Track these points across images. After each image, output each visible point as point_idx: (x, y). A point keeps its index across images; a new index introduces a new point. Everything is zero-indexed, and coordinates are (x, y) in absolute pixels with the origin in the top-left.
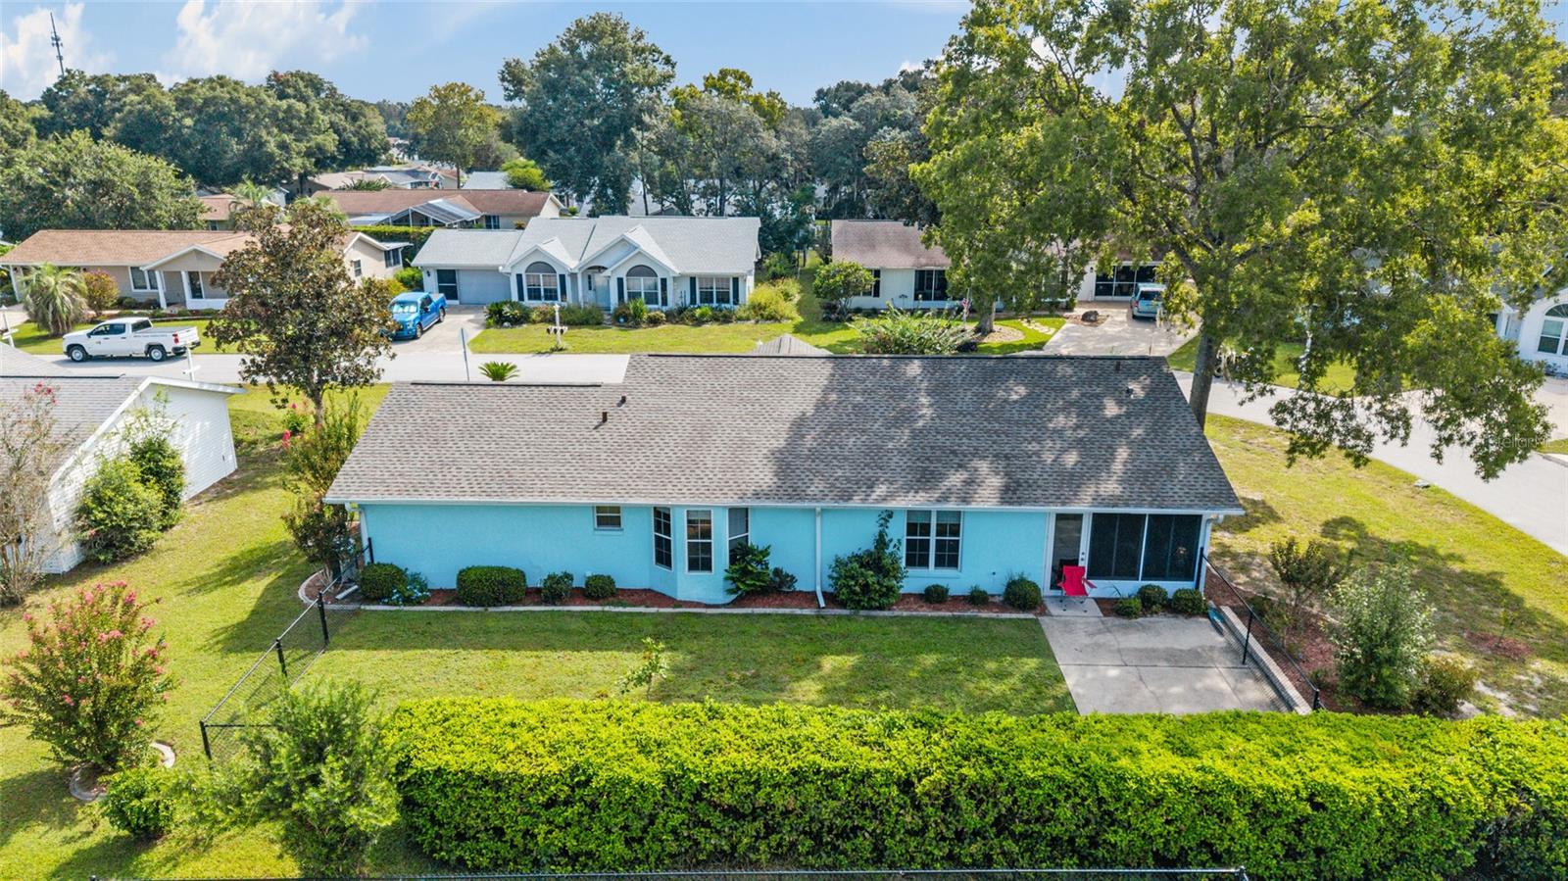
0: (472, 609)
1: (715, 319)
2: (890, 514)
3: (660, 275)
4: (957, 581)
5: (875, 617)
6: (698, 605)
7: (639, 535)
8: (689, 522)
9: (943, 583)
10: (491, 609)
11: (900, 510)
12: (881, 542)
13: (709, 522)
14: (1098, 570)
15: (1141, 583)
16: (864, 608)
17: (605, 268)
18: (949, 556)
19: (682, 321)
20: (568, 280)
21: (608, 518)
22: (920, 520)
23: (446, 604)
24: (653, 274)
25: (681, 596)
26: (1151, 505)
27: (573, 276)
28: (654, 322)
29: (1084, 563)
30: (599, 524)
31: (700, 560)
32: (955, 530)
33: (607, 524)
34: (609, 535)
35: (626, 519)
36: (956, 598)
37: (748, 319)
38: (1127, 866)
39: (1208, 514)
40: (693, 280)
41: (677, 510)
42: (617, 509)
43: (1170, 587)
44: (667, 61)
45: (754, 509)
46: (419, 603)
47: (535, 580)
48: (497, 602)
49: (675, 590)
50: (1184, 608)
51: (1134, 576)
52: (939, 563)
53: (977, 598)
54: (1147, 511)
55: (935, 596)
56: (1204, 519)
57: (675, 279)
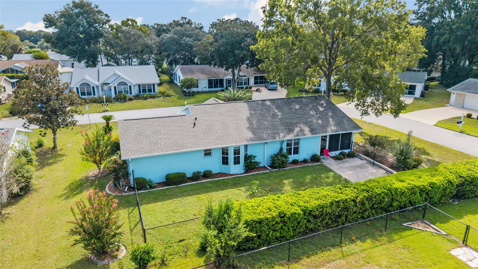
0: (173, 186)
1: (151, 97)
2: (283, 142)
3: (129, 85)
4: (300, 157)
5: (285, 170)
6: (237, 174)
7: (217, 157)
8: (234, 150)
9: (296, 158)
10: (179, 186)
11: (285, 140)
12: (281, 149)
13: (239, 150)
14: (330, 150)
15: (339, 152)
16: (282, 168)
17: (109, 84)
18: (296, 151)
19: (140, 99)
20: (95, 88)
21: (208, 153)
22: (289, 142)
23: (163, 187)
24: (126, 84)
25: (232, 173)
26: (341, 131)
27: (97, 87)
28: (131, 100)
29: (327, 148)
30: (205, 155)
31: (237, 161)
32: (298, 144)
33: (207, 155)
34: (208, 158)
35: (213, 153)
36: (301, 162)
37: (160, 97)
38: (394, 211)
39: (353, 132)
40: (139, 86)
41: (231, 148)
42: (210, 150)
43: (347, 151)
44: (106, 15)
45: (249, 145)
46: (155, 188)
47: (189, 175)
48: (181, 183)
49: (230, 171)
50: (351, 155)
51: (337, 150)
52: (294, 154)
53: (305, 161)
54: (341, 133)
55: (295, 162)
56: (353, 133)
57: (134, 85)
